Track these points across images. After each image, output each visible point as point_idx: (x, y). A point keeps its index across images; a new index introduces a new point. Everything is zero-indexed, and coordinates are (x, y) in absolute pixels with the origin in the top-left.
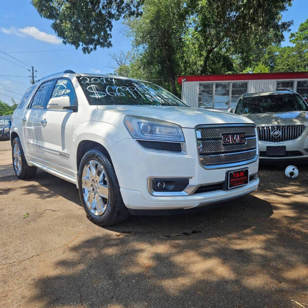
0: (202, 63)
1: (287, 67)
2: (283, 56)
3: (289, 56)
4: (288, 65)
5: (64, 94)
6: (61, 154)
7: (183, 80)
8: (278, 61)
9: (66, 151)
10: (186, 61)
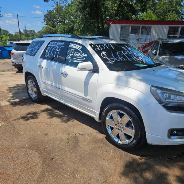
0: (116, 8)
1: (163, 11)
2: (161, 4)
3: (164, 4)
4: (163, 10)
5: (80, 56)
6: (83, 99)
7: (110, 23)
8: (158, 7)
9: (88, 97)
10: (105, 6)
